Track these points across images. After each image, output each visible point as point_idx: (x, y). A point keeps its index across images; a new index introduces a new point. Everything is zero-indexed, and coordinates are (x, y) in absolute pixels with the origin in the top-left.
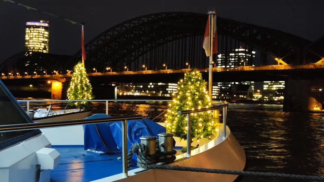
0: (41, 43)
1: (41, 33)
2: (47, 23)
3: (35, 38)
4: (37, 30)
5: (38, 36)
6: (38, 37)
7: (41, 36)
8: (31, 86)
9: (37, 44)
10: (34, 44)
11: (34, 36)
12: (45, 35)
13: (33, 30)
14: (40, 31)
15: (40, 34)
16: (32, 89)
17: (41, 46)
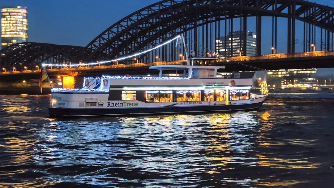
0: (20, 33)
1: (19, 21)
2: (25, 9)
3: (13, 27)
4: (14, 18)
5: (16, 24)
6: (16, 26)
7: (19, 24)
8: (24, 81)
9: (15, 34)
10: (11, 34)
11: (11, 25)
12: (24, 23)
13: (10, 18)
14: (17, 18)
15: (17, 22)
16: (25, 85)
17: (20, 35)
